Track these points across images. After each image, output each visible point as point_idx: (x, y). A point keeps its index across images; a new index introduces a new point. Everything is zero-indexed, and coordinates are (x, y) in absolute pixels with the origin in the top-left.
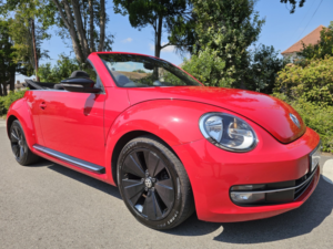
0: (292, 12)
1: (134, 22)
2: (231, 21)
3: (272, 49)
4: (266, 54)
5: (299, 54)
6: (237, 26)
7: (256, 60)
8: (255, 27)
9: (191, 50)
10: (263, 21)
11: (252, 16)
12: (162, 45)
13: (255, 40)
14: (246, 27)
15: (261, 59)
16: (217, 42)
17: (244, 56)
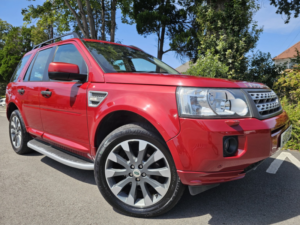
0: (287, 22)
1: (140, 31)
2: (232, 29)
3: (269, 55)
4: (263, 60)
5: (293, 60)
6: (236, 34)
7: (253, 65)
8: (253, 35)
9: (190, 55)
10: (261, 30)
11: (251, 26)
12: (164, 50)
13: (253, 47)
14: (245, 35)
15: (258, 65)
16: (218, 48)
17: (244, 61)
